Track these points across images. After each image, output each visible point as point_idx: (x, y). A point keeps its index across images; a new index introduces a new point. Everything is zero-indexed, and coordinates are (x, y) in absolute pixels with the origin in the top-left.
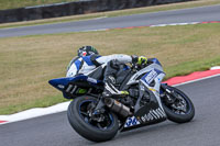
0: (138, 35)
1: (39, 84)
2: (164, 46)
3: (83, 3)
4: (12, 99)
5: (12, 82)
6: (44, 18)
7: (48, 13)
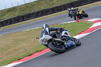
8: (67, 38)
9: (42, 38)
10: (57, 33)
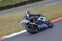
0: (42, 9)
1: (15, 26)
2: (49, 11)
3: (26, 2)
4: (9, 31)
5: (8, 26)
6: (15, 7)
7: (16, 6)
8: (41, 22)
9: (22, 22)
10: (34, 18)
